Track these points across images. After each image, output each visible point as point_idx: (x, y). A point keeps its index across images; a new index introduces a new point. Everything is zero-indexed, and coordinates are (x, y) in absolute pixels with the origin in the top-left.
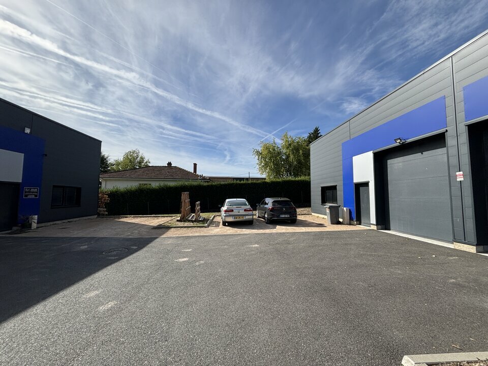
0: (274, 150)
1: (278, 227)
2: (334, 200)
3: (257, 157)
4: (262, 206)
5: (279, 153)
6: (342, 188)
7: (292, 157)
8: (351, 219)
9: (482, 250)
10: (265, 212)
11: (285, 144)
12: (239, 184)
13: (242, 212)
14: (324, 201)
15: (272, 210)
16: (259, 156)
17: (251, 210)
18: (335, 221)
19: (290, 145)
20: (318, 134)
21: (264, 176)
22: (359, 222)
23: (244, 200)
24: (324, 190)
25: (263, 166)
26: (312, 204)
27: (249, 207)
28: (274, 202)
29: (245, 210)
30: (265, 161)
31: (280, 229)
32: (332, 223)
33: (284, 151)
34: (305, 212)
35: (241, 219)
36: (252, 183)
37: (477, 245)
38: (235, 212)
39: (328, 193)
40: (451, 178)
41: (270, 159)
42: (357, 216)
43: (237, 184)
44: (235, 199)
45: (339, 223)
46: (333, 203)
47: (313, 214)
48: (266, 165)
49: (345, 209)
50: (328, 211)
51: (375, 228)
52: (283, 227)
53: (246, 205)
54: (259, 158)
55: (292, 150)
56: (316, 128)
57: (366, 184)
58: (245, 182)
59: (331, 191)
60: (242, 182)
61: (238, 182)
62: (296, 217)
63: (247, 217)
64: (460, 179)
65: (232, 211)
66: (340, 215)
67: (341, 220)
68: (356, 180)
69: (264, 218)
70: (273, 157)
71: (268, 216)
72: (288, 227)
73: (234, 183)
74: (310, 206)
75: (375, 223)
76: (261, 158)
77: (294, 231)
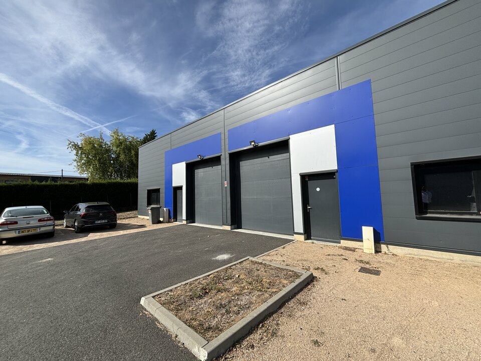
0: (101, 146)
1: (91, 235)
2: (158, 202)
3: (75, 152)
4: (72, 213)
5: (108, 151)
6: (164, 191)
7: (122, 157)
8: (170, 217)
9: (233, 228)
10: (75, 220)
11: (115, 142)
12: (38, 185)
13: (34, 223)
14: (149, 204)
15: (84, 216)
16: (78, 151)
17: (52, 220)
18: (156, 221)
19: (121, 143)
20: (155, 137)
21: (85, 175)
22: (176, 219)
23: (40, 207)
24: (150, 192)
25: (84, 164)
26: (139, 207)
27: (47, 215)
28: (88, 207)
29: (40, 220)
30: (88, 158)
31: (93, 236)
32: (154, 223)
33: (115, 149)
34: (131, 215)
35: (32, 232)
36: (61, 185)
37: (231, 225)
38: (22, 224)
39: (153, 196)
40: (222, 184)
41: (95, 156)
42: (174, 215)
43: (33, 186)
44: (24, 207)
45: (160, 222)
46: (157, 204)
47: (139, 216)
48: (88, 163)
49: (165, 209)
50: (150, 212)
51: (184, 222)
52: (98, 234)
53: (43, 213)
54: (77, 153)
55: (124, 149)
56: (153, 131)
57: (180, 188)
58: (49, 183)
59: (156, 194)
60: (44, 183)
61: (37, 183)
62: (116, 221)
63: (43, 229)
64: (226, 186)
65: (16, 223)
66: (161, 215)
67: (161, 219)
68: (175, 184)
69: (73, 226)
70: (98, 154)
71: (78, 224)
72: (104, 233)
73: (28, 185)
74: (136, 209)
75: (185, 219)
76: (81, 153)
77: (109, 236)
